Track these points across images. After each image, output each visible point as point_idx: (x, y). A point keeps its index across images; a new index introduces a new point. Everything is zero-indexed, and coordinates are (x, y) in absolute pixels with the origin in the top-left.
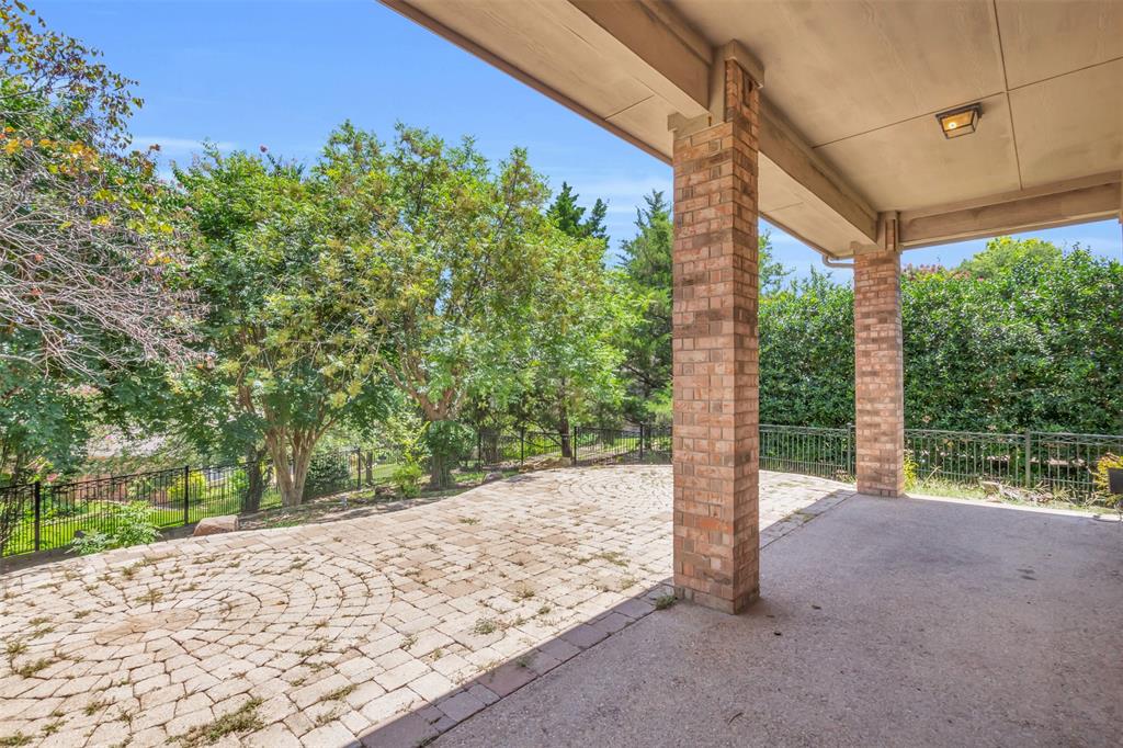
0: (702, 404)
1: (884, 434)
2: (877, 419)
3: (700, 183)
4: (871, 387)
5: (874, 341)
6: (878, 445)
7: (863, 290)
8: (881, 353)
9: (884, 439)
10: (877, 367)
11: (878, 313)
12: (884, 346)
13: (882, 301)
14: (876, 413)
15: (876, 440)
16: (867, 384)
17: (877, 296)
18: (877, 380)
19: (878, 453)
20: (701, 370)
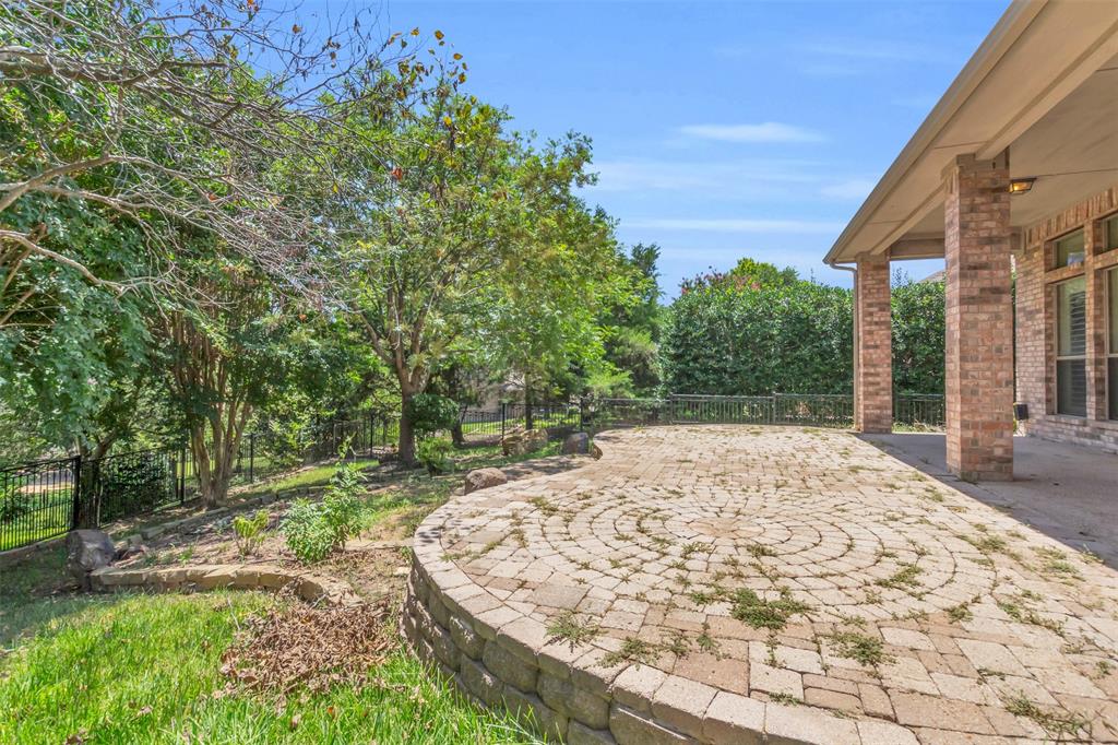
0: (986, 348)
1: (883, 389)
2: (878, 379)
3: (983, 204)
4: (874, 356)
5: (876, 323)
6: (879, 398)
7: (868, 287)
8: (882, 332)
9: (882, 393)
10: (878, 342)
11: (879, 304)
12: (883, 327)
13: (882, 296)
14: (877, 375)
15: (877, 394)
16: (871, 354)
17: (878, 292)
18: (879, 351)
19: (878, 403)
20: (986, 326)
